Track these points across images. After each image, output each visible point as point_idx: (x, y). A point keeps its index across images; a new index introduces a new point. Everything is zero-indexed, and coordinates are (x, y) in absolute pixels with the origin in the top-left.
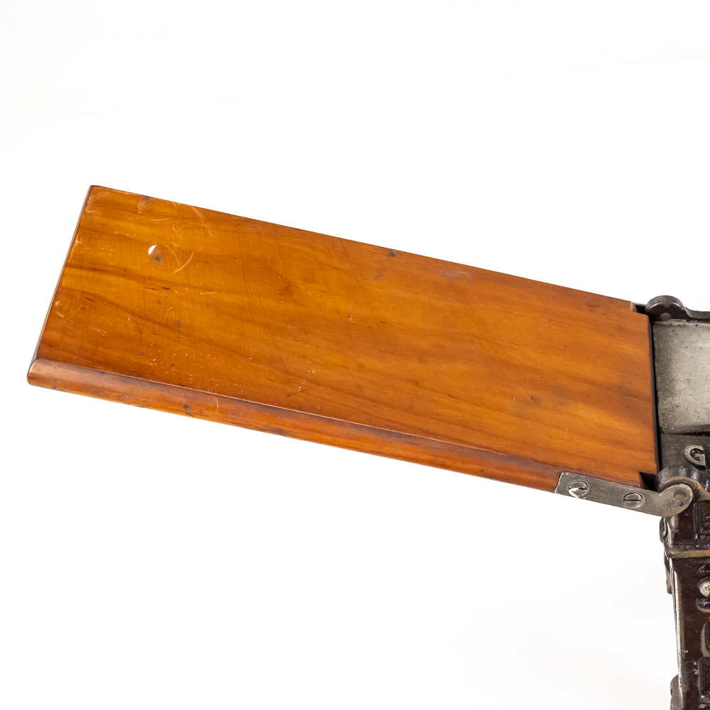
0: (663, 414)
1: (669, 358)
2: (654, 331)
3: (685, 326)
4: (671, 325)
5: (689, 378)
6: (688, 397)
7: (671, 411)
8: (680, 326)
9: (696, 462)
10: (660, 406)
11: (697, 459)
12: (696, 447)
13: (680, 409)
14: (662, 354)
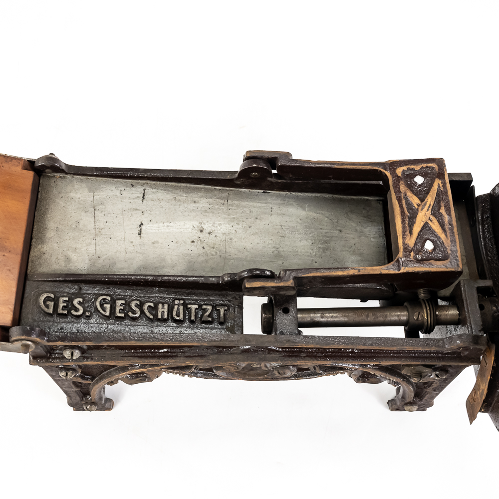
0: (32, 261)
1: (47, 207)
2: (41, 181)
3: (64, 177)
4: (54, 176)
5: (58, 226)
6: (54, 245)
7: (39, 259)
8: (60, 177)
9: (46, 309)
10: (32, 254)
11: (47, 307)
12: (49, 295)
13: (46, 256)
14: (42, 203)
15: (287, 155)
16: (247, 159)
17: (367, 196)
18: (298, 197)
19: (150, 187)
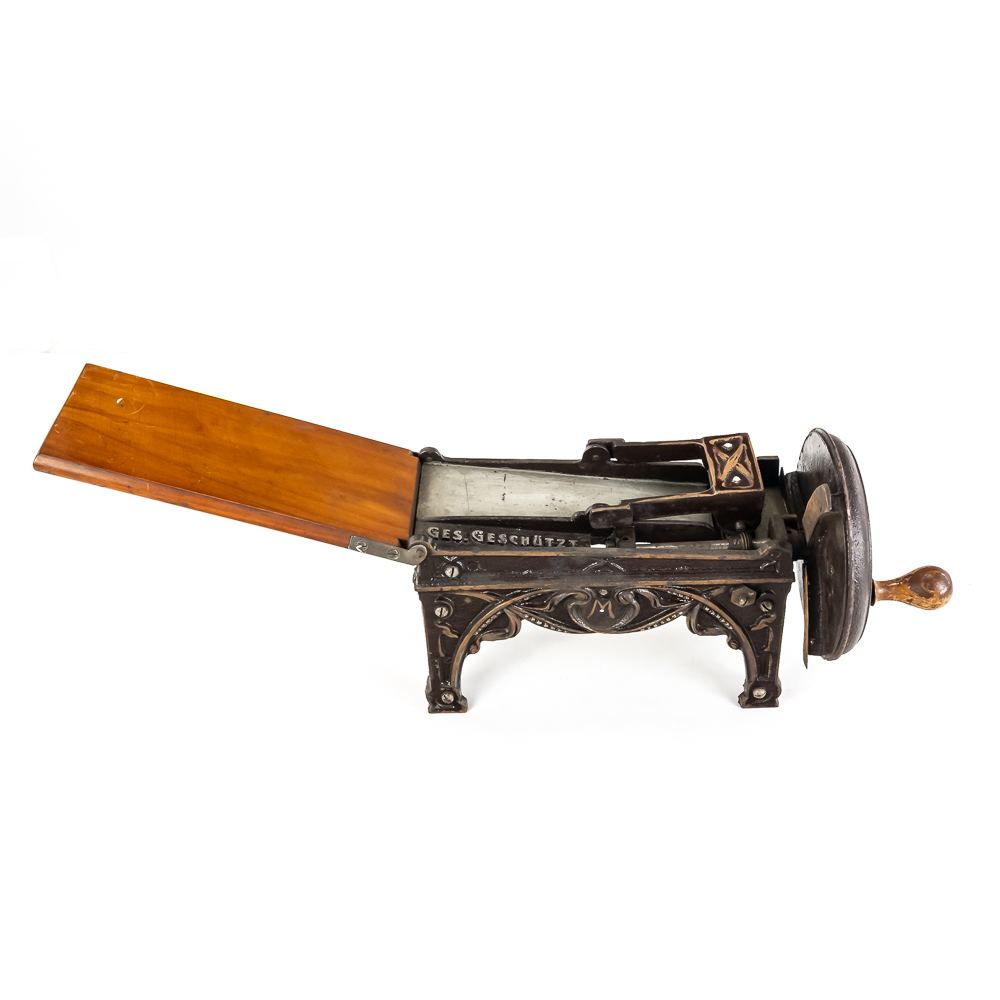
0: (419, 511)
1: (428, 482)
2: (423, 467)
3: (441, 465)
4: (432, 464)
5: (438, 493)
6: (436, 503)
7: (425, 510)
8: (438, 465)
10: (419, 507)
11: (434, 534)
12: (435, 528)
13: (430, 508)
14: (424, 479)
15: (621, 440)
16: (589, 444)
17: (693, 481)
18: (633, 483)
19: (510, 473)
